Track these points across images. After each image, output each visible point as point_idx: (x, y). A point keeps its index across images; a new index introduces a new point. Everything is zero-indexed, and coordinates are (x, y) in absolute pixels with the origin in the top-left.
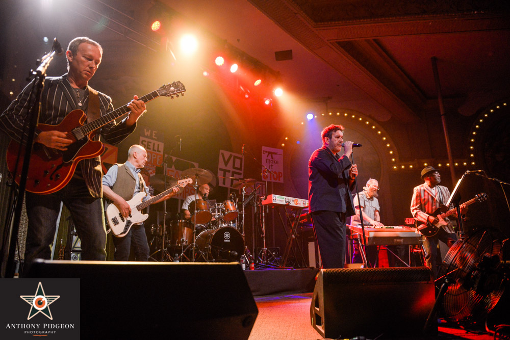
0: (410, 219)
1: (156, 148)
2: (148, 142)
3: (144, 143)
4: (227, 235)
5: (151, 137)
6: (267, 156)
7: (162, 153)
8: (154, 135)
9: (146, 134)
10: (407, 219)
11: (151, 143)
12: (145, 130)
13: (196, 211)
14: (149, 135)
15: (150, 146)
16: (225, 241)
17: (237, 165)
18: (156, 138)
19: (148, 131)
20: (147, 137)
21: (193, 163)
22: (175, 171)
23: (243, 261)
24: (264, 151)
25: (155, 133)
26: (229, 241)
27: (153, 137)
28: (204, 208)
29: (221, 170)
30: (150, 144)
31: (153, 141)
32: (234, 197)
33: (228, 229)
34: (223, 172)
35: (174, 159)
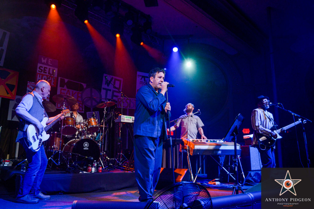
0: (246, 130)
1: (51, 72)
2: (45, 68)
3: (41, 68)
4: (86, 145)
5: (47, 64)
6: (141, 79)
7: (56, 75)
8: (49, 62)
9: (43, 62)
10: (244, 129)
11: (47, 68)
12: (42, 58)
13: (63, 126)
14: (45, 63)
15: (46, 70)
16: (84, 149)
17: (117, 85)
18: (51, 64)
19: (44, 59)
20: (44, 64)
21: (82, 84)
22: (67, 89)
23: (94, 165)
24: (138, 75)
25: (50, 61)
26: (88, 149)
27: (49, 64)
28: (70, 124)
29: (104, 89)
30: (45, 69)
31: (48, 67)
32: (96, 115)
33: (87, 140)
34: (105, 91)
35: (66, 80)
